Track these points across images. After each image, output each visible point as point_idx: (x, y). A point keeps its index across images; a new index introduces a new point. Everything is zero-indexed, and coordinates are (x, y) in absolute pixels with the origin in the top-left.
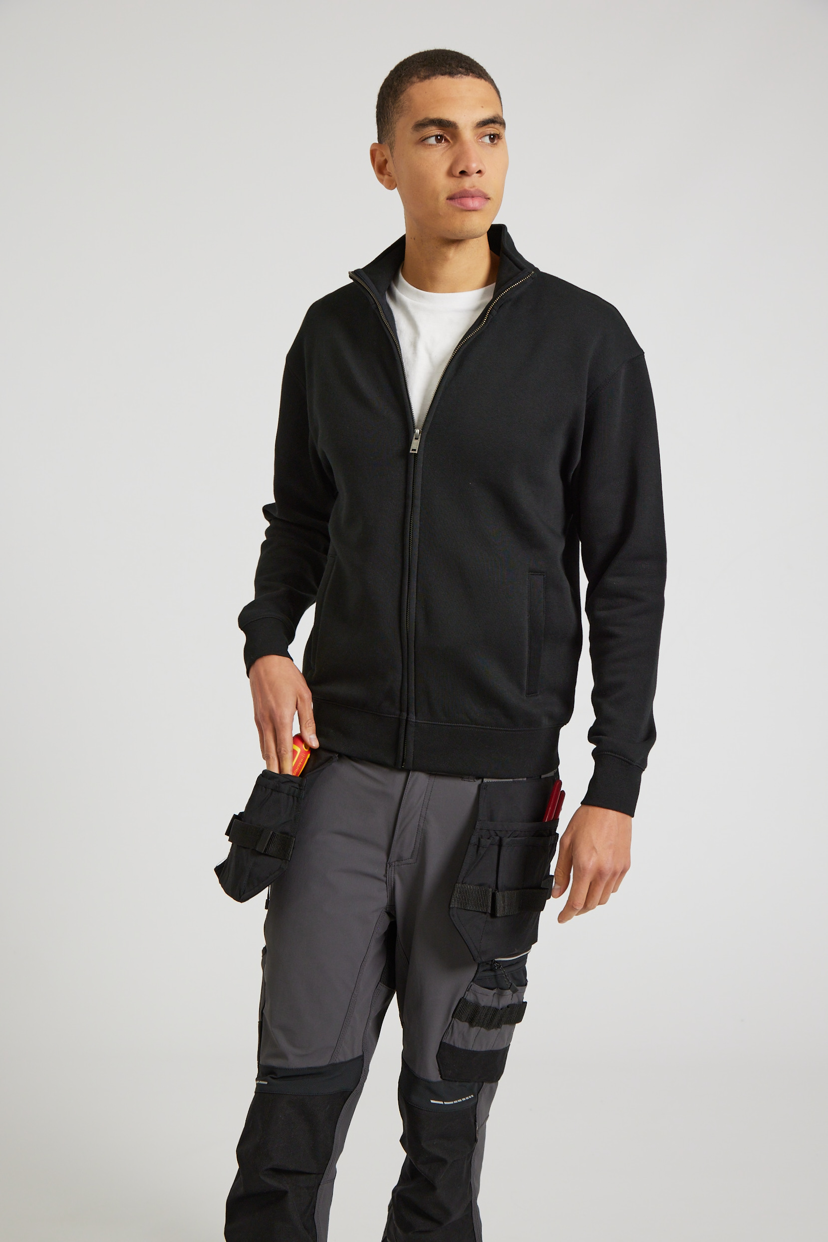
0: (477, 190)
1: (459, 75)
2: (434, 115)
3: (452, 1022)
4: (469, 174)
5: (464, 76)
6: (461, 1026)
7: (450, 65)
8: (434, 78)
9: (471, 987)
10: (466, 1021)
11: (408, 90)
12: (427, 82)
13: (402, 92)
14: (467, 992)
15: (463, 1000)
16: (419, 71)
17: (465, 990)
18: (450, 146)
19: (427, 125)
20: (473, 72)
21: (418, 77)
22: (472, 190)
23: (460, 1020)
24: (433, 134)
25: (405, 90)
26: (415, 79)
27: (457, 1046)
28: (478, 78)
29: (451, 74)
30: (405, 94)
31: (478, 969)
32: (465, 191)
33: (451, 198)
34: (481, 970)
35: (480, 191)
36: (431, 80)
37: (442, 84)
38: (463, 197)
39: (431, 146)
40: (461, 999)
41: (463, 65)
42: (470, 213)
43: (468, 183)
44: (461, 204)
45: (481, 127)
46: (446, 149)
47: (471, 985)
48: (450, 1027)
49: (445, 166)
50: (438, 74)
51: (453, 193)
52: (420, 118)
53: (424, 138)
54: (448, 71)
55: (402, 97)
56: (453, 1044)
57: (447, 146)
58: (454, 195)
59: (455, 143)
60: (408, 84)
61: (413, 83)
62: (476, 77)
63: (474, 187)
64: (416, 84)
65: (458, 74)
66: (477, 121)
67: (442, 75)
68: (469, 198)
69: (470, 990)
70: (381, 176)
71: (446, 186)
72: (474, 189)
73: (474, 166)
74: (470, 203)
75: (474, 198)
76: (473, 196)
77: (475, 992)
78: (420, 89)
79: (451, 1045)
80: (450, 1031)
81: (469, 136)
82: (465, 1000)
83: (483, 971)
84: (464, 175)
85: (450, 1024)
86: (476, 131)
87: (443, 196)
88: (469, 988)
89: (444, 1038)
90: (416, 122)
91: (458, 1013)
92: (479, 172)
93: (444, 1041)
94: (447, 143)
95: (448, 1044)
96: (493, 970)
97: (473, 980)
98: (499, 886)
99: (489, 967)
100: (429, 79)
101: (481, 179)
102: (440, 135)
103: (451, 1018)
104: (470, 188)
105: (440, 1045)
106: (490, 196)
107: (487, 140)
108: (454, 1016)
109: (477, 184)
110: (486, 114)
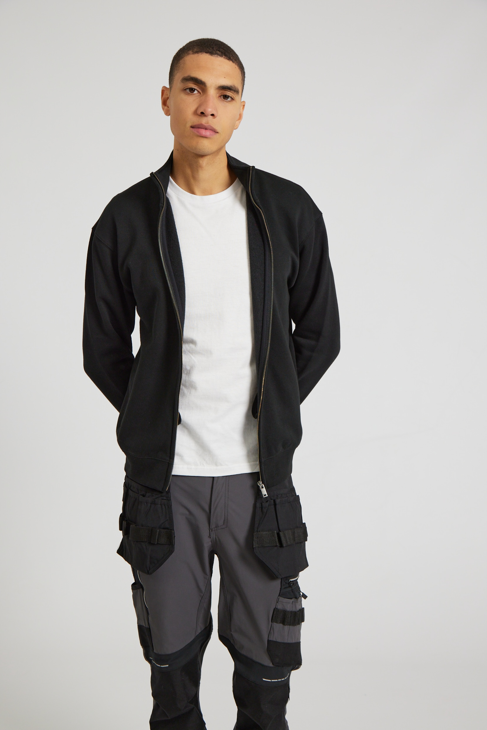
0: (209, 126)
2: (193, 75)
3: (272, 625)
4: (206, 115)
6: (278, 626)
8: (201, 53)
9: (279, 600)
10: (280, 623)
11: (185, 57)
12: (196, 55)
13: (182, 58)
14: (277, 604)
15: (276, 610)
16: (194, 48)
17: (276, 602)
18: (200, 96)
19: (188, 81)
20: (226, 55)
21: (192, 51)
22: (206, 125)
23: (277, 623)
24: (190, 87)
25: (184, 57)
26: (190, 52)
27: (278, 641)
28: (228, 60)
29: (211, 53)
30: (182, 60)
31: (281, 587)
33: (192, 127)
34: (283, 587)
35: (211, 127)
36: (198, 54)
37: (205, 58)
38: (200, 128)
39: (188, 94)
40: (274, 609)
41: (221, 50)
42: (202, 138)
43: (204, 120)
44: (198, 132)
45: (221, 89)
47: (279, 599)
48: (272, 628)
49: (193, 108)
50: (204, 52)
51: (195, 124)
52: (186, 76)
53: (185, 88)
55: (181, 61)
56: (274, 640)
57: (198, 96)
59: (203, 95)
60: (186, 54)
61: (189, 54)
62: (226, 59)
63: (208, 123)
64: (190, 55)
65: (215, 54)
66: (219, 85)
69: (279, 602)
70: (164, 106)
71: (192, 119)
72: (207, 125)
73: (210, 111)
74: (203, 132)
75: (206, 130)
76: (206, 129)
77: (282, 602)
78: (191, 59)
79: (274, 641)
80: (272, 631)
81: (212, 92)
82: (277, 608)
83: (284, 588)
84: (203, 115)
85: (271, 627)
86: (217, 91)
87: (189, 125)
88: (278, 600)
89: (269, 636)
90: (184, 77)
91: (274, 619)
92: (213, 115)
93: (270, 639)
94: (199, 94)
95: (273, 641)
96: (290, 586)
97: (279, 595)
98: (281, 528)
99: (287, 585)
100: (198, 53)
101: (214, 119)
102: (193, 87)
103: (271, 623)
104: (206, 123)
105: (268, 643)
106: (218, 131)
107: (223, 98)
108: (272, 621)
109: (210, 122)
110: (226, 82)
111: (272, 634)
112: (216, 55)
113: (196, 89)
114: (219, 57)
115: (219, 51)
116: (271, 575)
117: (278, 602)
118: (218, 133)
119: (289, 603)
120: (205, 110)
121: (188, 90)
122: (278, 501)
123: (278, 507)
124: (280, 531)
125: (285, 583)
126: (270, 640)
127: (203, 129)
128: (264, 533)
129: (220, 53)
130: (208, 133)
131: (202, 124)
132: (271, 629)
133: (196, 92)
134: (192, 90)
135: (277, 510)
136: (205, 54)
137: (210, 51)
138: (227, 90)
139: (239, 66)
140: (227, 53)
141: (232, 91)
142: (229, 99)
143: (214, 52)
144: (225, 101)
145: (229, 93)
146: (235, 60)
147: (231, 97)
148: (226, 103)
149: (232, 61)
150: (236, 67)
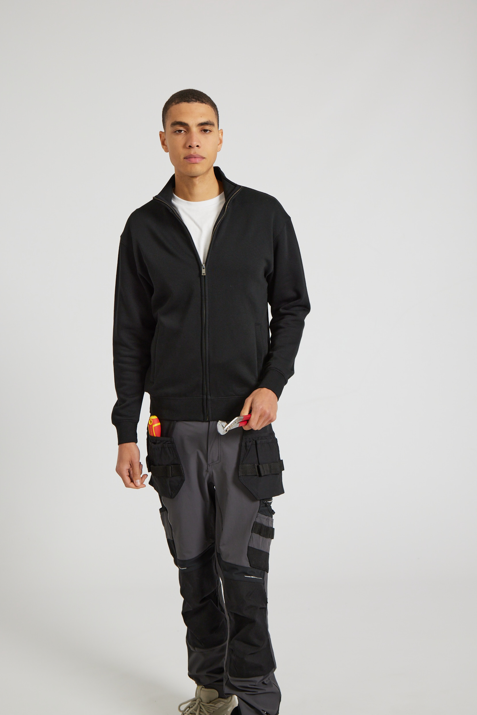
0: (197, 155)
1: (192, 102)
2: (179, 120)
4: (193, 147)
5: (194, 102)
6: (256, 536)
7: (189, 97)
10: (257, 533)
14: (256, 518)
15: (255, 524)
17: (255, 517)
19: (175, 124)
22: (195, 154)
23: (255, 533)
24: (178, 129)
25: (170, 108)
27: (255, 548)
29: (188, 101)
31: (260, 505)
32: (191, 155)
33: (185, 157)
35: (199, 155)
37: (184, 106)
38: (190, 158)
39: (177, 134)
40: (254, 522)
42: (194, 164)
43: (192, 152)
44: (190, 161)
45: (201, 125)
46: (183, 136)
47: (258, 514)
49: (182, 143)
52: (173, 121)
53: (175, 131)
54: (187, 100)
57: (185, 134)
58: (187, 156)
59: (188, 132)
60: (171, 106)
66: (198, 123)
67: (184, 102)
68: (193, 158)
70: (163, 146)
71: (183, 152)
73: (194, 143)
74: (194, 160)
75: (196, 158)
77: (260, 517)
78: (174, 108)
80: (251, 539)
81: (195, 130)
82: (256, 521)
83: (262, 507)
84: (191, 149)
85: (251, 536)
86: (198, 127)
87: (182, 157)
89: (249, 545)
90: (172, 123)
92: (198, 146)
94: (185, 133)
95: (251, 547)
96: (266, 506)
97: (258, 511)
98: (260, 462)
99: (264, 505)
100: (179, 104)
101: (199, 149)
102: (181, 129)
103: (251, 533)
105: (248, 549)
106: (205, 157)
107: (203, 132)
108: (252, 531)
109: (197, 152)
110: (203, 120)
111: (252, 540)
113: (183, 130)
116: (253, 498)
117: (257, 517)
119: (265, 519)
120: (191, 144)
121: (177, 132)
122: (258, 442)
123: (259, 446)
124: (259, 464)
125: (262, 503)
128: (247, 465)
129: (195, 100)
130: (197, 160)
132: (251, 538)
133: (183, 132)
134: (180, 131)
135: (258, 448)
136: (184, 103)
138: (205, 125)
139: (211, 105)
140: (200, 98)
141: (209, 125)
142: (208, 132)
143: (190, 100)
144: (206, 134)
145: (207, 127)
146: (207, 102)
147: (209, 130)
148: (207, 135)
149: (205, 103)
150: (209, 106)
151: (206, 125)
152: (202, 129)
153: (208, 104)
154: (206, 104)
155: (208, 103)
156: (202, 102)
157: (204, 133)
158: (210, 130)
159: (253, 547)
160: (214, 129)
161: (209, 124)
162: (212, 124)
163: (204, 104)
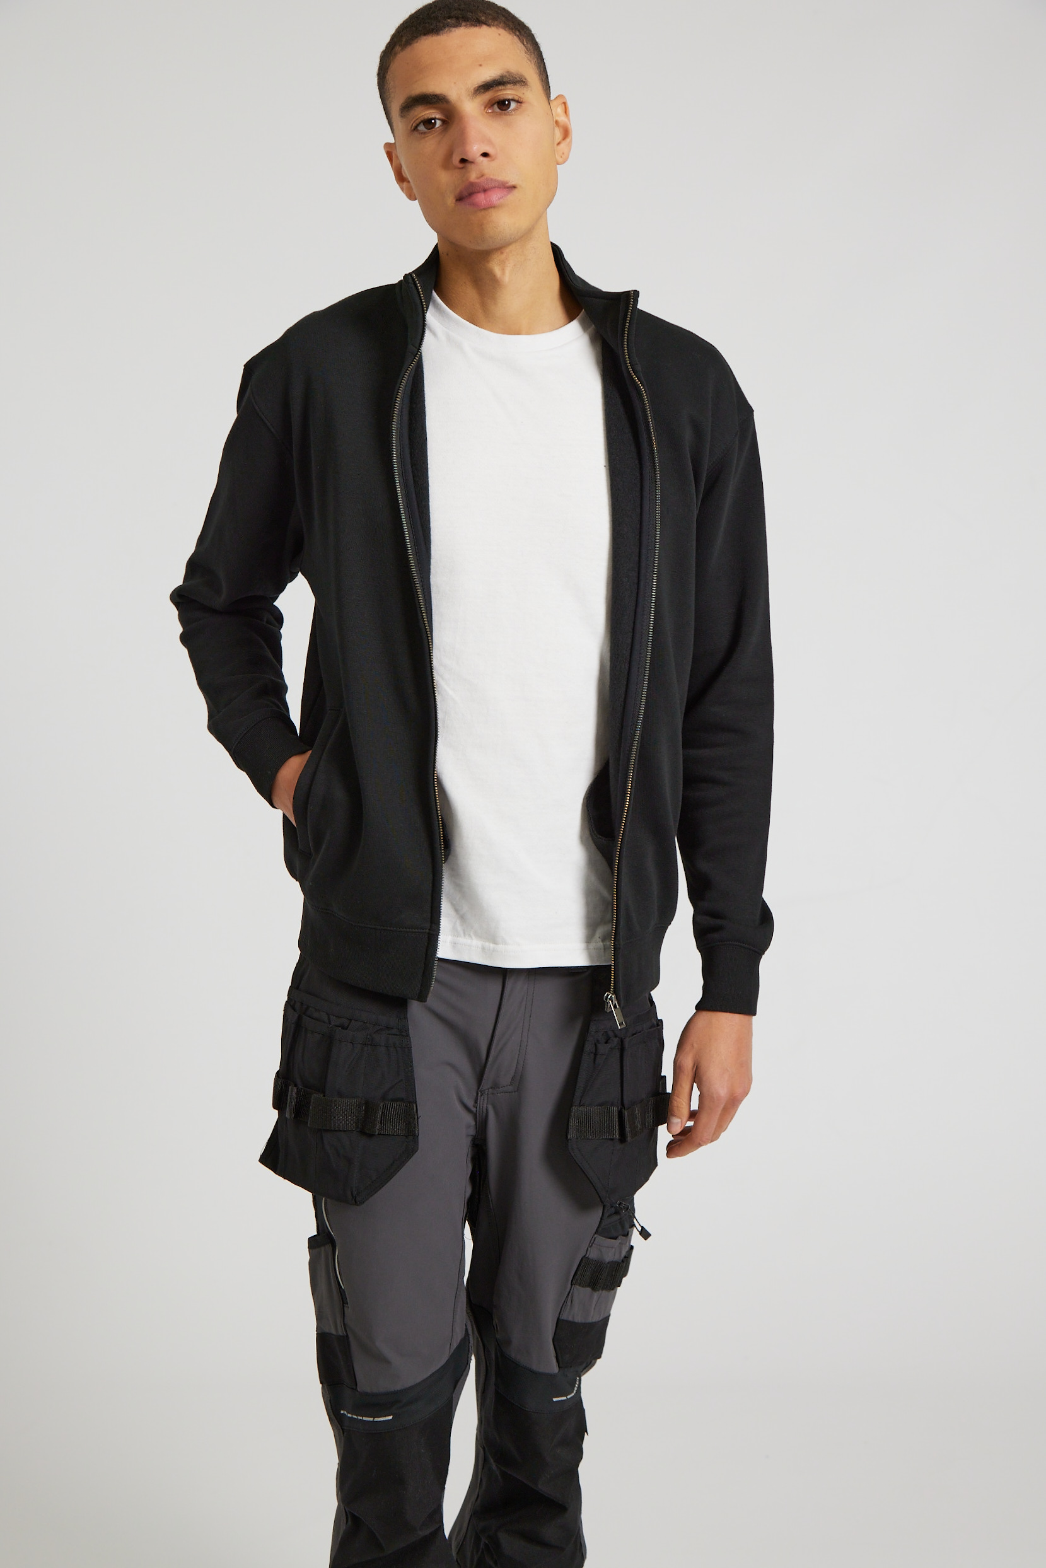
0: (489, 179)
3: (572, 1290)
4: (472, 160)
6: (581, 1292)
7: (435, 18)
8: (415, 41)
10: (590, 1287)
12: (408, 49)
15: (584, 1259)
17: (588, 1244)
18: (448, 129)
19: (410, 106)
21: (400, 46)
22: (481, 181)
23: (581, 1286)
24: (424, 119)
27: (577, 1321)
29: (436, 31)
31: (601, 1218)
33: (459, 198)
34: (605, 1217)
35: (494, 180)
36: (412, 46)
37: (426, 46)
38: (472, 194)
42: (486, 212)
43: (476, 172)
44: (473, 203)
45: (484, 92)
46: (441, 135)
47: (594, 1239)
48: (570, 1296)
50: (420, 35)
51: (460, 191)
53: (415, 126)
57: (444, 129)
59: (453, 122)
63: (484, 176)
64: (398, 55)
66: (477, 86)
67: (425, 35)
69: (593, 1245)
72: (482, 179)
73: (475, 149)
74: (481, 198)
75: (489, 193)
76: (485, 191)
77: (599, 1245)
79: (570, 1322)
80: (569, 1303)
81: (471, 108)
82: (588, 1258)
84: (468, 165)
85: (568, 1295)
86: (479, 98)
88: (592, 1242)
89: (561, 1313)
91: (578, 1278)
92: (485, 155)
93: (564, 1317)
94: (445, 125)
96: (621, 1211)
97: (597, 1230)
99: (614, 1210)
100: (411, 44)
101: (494, 164)
102: (430, 116)
103: (569, 1286)
104: (478, 178)
105: (557, 1323)
106: (511, 183)
107: (498, 110)
108: (574, 1282)
109: (486, 171)
110: (488, 73)
111: (569, 1307)
112: (447, 29)
113: (436, 119)
114: (454, 29)
115: (449, 17)
117: (591, 1246)
118: (514, 187)
119: (612, 1248)
120: (467, 150)
121: (423, 126)
122: (627, 1043)
123: (629, 1055)
124: (623, 1106)
126: (563, 1320)
127: (479, 192)
128: (593, 1109)
129: (453, 22)
130: (495, 197)
131: (472, 184)
132: (567, 1298)
133: (438, 124)
134: (430, 122)
135: (624, 1060)
137: (432, 27)
138: (497, 88)
139: (508, 26)
140: (469, 14)
141: (509, 86)
142: (513, 105)
143: (442, 25)
144: (505, 114)
145: (508, 92)
146: (494, 19)
147: (513, 100)
148: (508, 118)
149: (485, 24)
150: (502, 31)
151: (500, 88)
152: (494, 102)
153: (497, 26)
154: (489, 25)
155: (496, 23)
156: (478, 22)
157: (501, 114)
158: (516, 98)
159: (570, 1319)
160: (532, 94)
161: (508, 83)
162: (519, 81)
163: (485, 27)
